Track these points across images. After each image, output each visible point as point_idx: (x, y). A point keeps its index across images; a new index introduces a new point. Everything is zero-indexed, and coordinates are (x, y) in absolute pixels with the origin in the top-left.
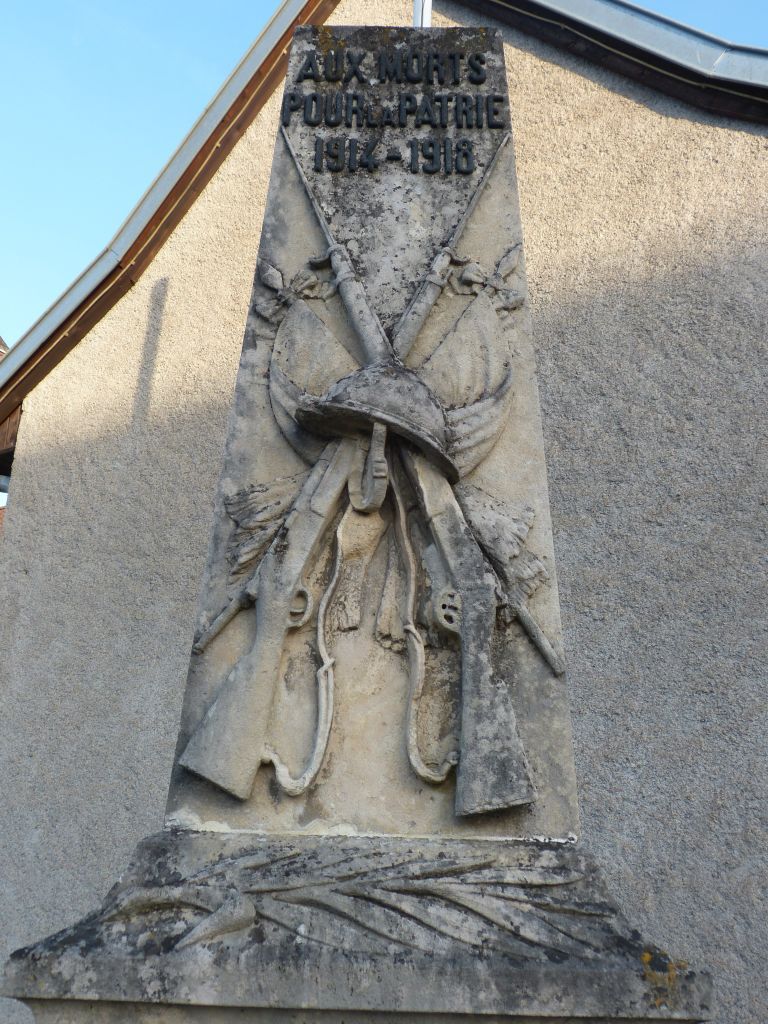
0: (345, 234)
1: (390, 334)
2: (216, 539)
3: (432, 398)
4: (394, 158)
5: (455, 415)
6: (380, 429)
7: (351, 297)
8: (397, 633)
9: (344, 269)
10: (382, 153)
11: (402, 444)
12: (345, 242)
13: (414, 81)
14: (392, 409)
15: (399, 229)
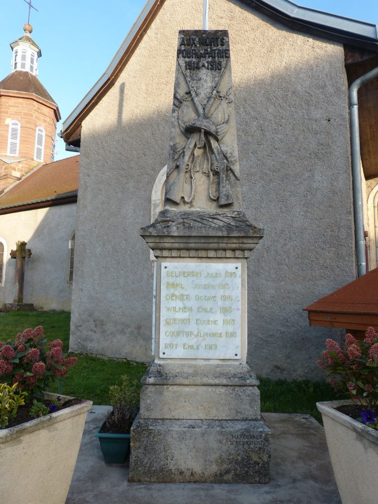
0: (193, 85)
1: (204, 109)
2: (170, 154)
3: (213, 123)
4: (204, 66)
5: (218, 127)
6: (203, 130)
7: (195, 101)
8: (207, 172)
9: (193, 94)
10: (201, 65)
11: (207, 134)
12: (193, 87)
13: (207, 45)
14: (205, 126)
15: (205, 84)
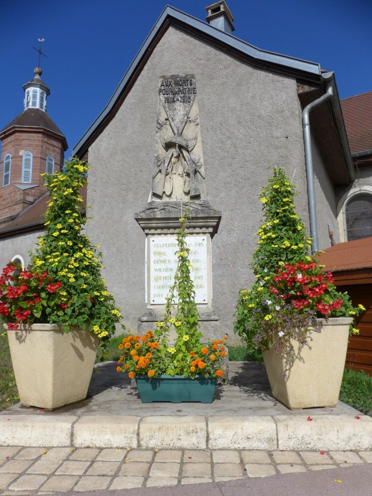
0: (170, 114)
1: (178, 130)
3: (185, 140)
4: (178, 100)
5: (188, 142)
6: (177, 145)
7: (172, 125)
8: (181, 174)
9: (171, 120)
10: (175, 99)
11: (181, 147)
13: (180, 85)
14: (179, 141)
15: (179, 112)
